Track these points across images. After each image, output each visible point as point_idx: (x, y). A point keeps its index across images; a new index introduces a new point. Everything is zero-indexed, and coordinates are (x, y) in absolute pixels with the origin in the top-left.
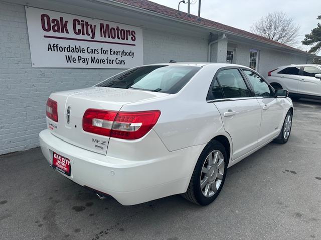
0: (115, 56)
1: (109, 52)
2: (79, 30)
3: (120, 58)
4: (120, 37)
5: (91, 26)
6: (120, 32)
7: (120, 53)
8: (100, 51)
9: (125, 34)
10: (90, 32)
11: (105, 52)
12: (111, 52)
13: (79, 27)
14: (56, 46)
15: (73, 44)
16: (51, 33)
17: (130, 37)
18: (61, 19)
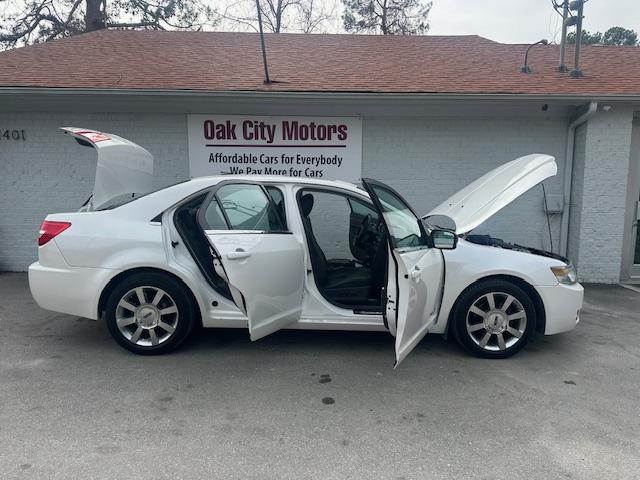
0: (306, 166)
1: (295, 160)
2: (251, 134)
3: (313, 167)
4: (316, 136)
5: (269, 127)
6: (316, 130)
7: (315, 161)
8: (279, 159)
9: (326, 132)
10: (266, 135)
11: (289, 160)
12: (298, 159)
13: (250, 130)
14: (219, 156)
15: (240, 152)
16: (215, 141)
17: (334, 136)
18: (228, 123)
